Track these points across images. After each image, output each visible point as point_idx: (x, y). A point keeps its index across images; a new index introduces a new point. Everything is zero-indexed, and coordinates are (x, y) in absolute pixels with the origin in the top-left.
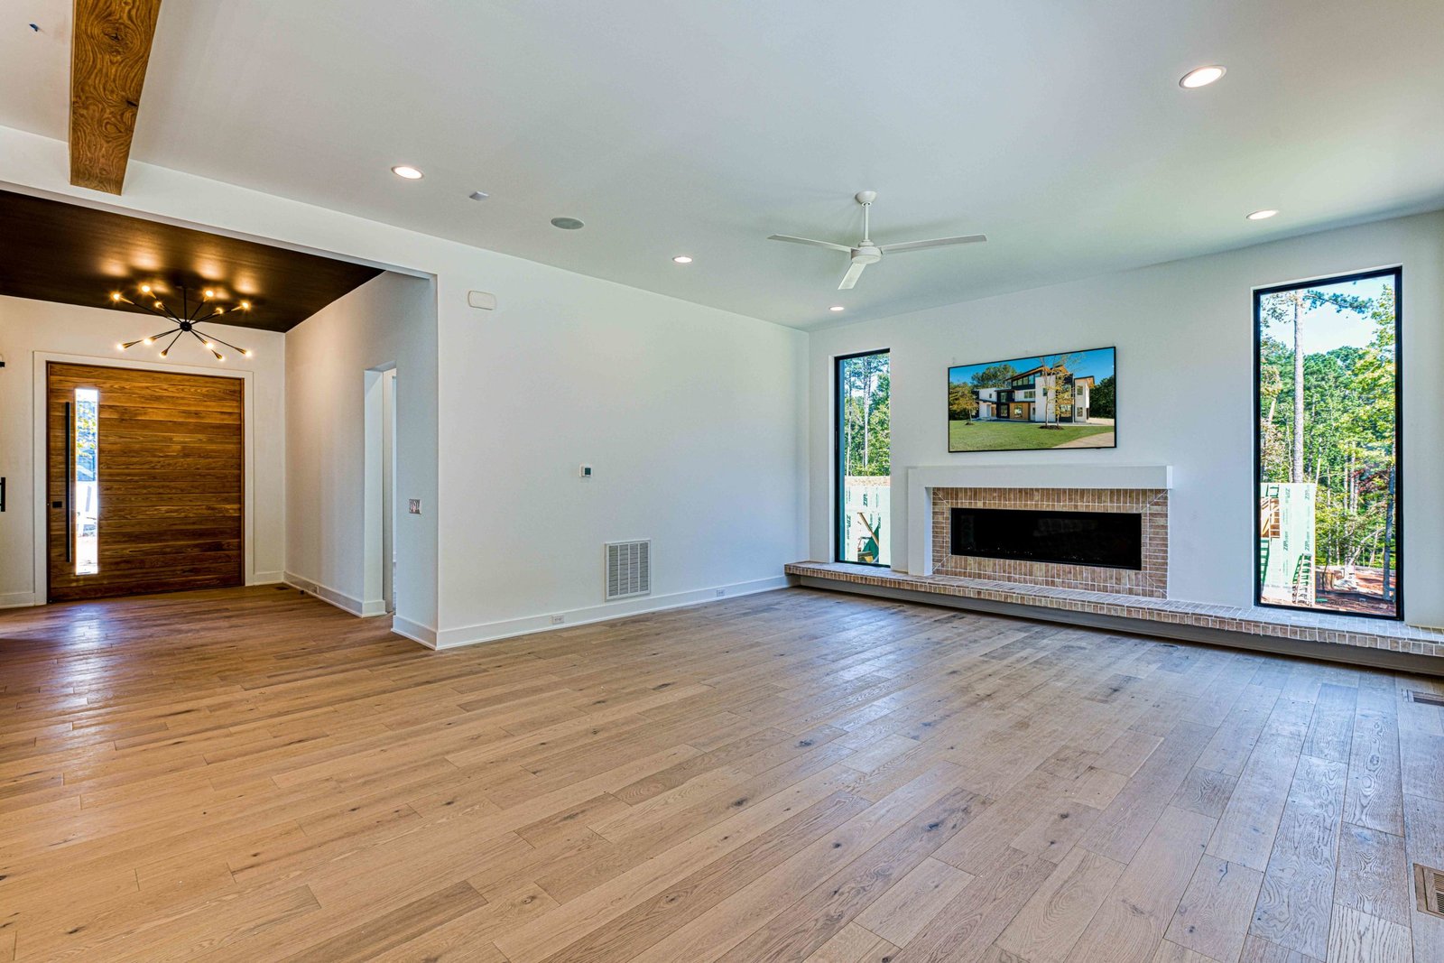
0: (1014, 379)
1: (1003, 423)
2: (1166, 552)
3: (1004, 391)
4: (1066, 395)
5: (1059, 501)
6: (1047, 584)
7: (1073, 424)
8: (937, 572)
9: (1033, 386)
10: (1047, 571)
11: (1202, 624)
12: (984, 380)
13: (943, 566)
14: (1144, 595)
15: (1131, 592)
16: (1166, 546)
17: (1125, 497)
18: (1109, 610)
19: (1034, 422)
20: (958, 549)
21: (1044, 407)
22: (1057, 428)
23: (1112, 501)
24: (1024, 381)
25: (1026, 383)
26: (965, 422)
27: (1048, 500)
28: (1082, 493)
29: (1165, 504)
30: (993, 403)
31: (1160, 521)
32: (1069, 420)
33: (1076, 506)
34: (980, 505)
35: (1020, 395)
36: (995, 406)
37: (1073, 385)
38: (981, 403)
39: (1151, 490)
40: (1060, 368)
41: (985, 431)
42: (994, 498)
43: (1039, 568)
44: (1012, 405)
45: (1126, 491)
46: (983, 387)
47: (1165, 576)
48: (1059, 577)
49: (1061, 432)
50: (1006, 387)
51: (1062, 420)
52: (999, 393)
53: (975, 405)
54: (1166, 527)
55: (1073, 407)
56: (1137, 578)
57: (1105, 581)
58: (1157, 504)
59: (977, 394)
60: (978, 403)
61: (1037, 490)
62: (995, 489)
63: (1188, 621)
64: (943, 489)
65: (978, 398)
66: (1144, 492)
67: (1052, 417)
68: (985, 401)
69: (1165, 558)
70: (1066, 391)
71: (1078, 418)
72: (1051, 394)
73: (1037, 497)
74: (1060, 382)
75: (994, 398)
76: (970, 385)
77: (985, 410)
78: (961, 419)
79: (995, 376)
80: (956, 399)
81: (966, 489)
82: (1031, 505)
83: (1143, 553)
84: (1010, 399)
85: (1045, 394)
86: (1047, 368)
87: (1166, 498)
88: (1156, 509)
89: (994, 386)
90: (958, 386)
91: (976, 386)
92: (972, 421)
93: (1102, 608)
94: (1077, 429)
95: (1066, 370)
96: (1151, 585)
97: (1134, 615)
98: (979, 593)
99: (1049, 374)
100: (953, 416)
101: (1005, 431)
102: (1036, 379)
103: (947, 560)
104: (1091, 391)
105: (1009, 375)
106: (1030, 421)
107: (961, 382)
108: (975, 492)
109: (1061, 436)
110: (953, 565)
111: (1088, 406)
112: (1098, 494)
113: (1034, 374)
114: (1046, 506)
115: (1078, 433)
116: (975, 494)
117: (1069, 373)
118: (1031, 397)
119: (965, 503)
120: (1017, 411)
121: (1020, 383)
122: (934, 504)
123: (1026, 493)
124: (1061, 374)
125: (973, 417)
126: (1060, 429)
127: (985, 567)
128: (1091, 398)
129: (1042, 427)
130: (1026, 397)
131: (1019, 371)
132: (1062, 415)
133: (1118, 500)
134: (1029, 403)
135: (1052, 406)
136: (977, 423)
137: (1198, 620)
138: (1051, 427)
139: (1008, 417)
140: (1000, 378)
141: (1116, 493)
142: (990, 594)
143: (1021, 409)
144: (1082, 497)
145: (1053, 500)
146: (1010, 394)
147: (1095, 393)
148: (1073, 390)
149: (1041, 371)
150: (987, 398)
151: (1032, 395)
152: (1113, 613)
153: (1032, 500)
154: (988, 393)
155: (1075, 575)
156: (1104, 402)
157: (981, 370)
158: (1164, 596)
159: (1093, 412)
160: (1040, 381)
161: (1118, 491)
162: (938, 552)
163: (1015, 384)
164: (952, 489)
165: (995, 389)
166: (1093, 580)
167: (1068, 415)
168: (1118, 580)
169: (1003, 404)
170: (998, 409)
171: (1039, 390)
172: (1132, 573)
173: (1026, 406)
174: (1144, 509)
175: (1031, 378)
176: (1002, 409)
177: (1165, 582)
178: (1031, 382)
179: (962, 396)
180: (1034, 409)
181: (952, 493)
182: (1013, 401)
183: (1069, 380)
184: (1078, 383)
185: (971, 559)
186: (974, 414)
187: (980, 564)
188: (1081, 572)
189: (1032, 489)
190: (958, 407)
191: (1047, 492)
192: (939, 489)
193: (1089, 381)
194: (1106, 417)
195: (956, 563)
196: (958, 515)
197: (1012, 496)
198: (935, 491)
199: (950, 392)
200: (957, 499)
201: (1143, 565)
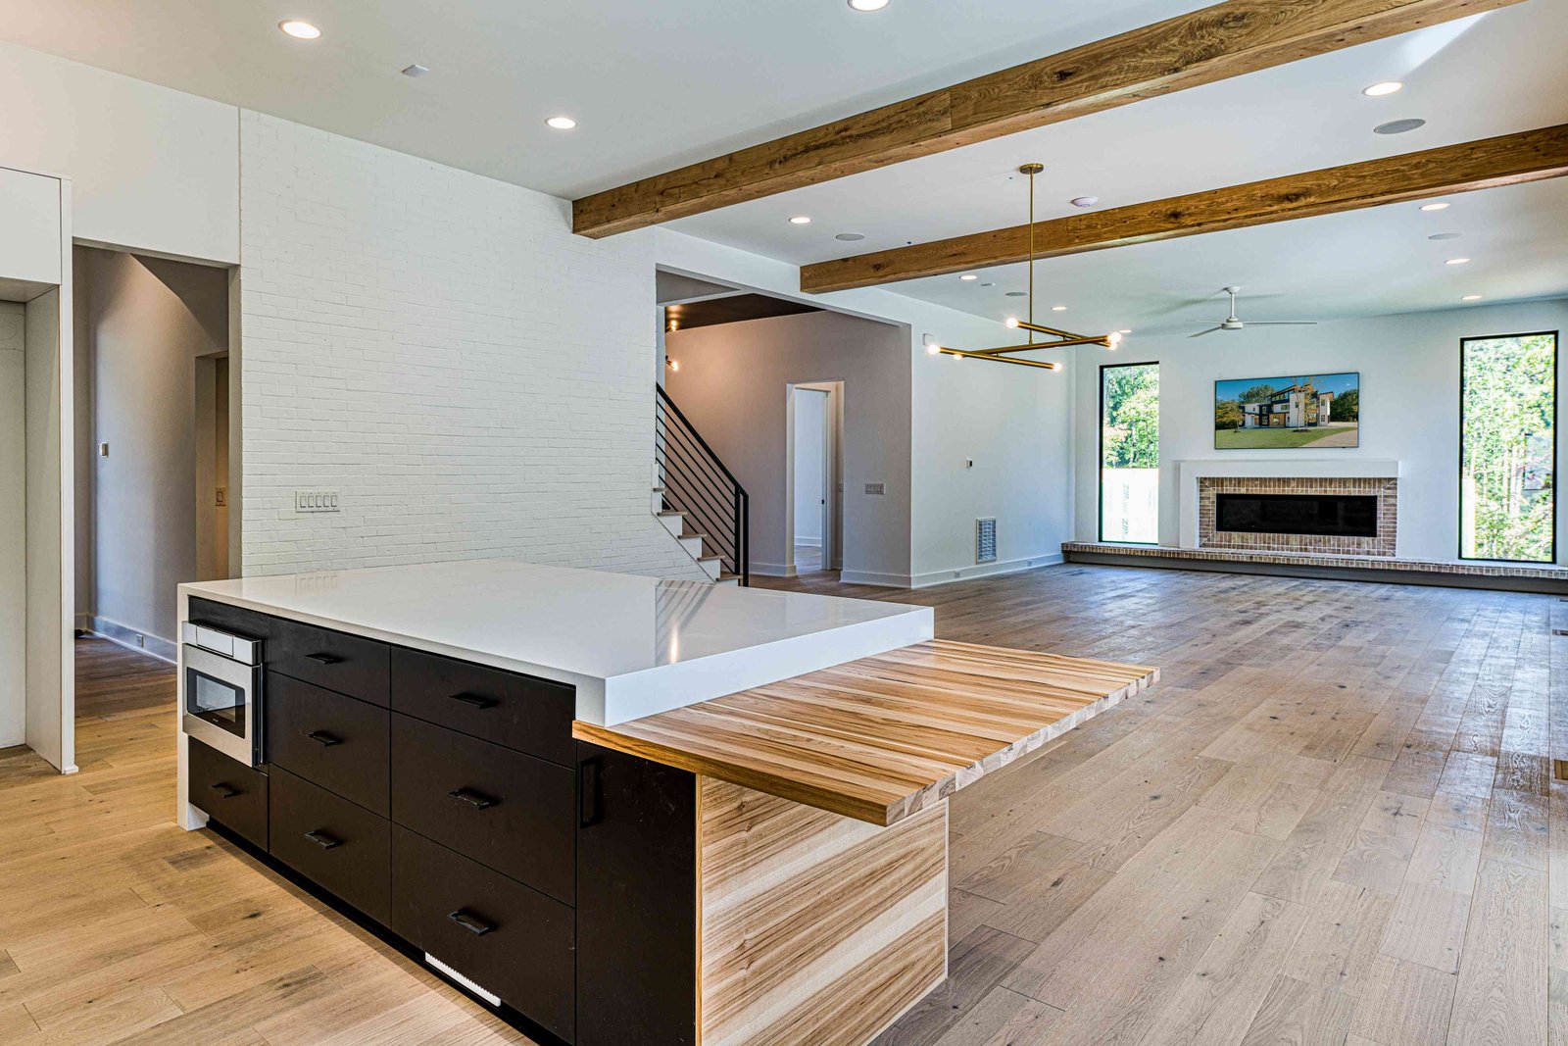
0: (1273, 396)
1: (1264, 430)
2: (1395, 523)
3: (1264, 405)
4: (1313, 407)
5: (1311, 487)
6: (1301, 550)
7: (1318, 428)
8: (1204, 544)
9: (1288, 401)
10: (1301, 541)
12: (1249, 397)
13: (1209, 540)
14: (1379, 554)
15: (1368, 553)
16: (1396, 518)
17: (1364, 484)
18: (1358, 564)
19: (1289, 427)
20: (1222, 526)
21: (1296, 416)
22: (1306, 431)
23: (1354, 487)
25: (1282, 398)
26: (1233, 430)
27: (1302, 486)
28: (1329, 480)
29: (1396, 488)
30: (1256, 414)
31: (1392, 501)
32: (1315, 424)
33: (1326, 491)
34: (1243, 491)
35: (1277, 408)
36: (1258, 417)
37: (1318, 399)
39: (1385, 479)
40: (1308, 387)
41: (1250, 435)
42: (1256, 486)
43: (1294, 538)
44: (1271, 416)
45: (1365, 479)
46: (1248, 403)
47: (1395, 540)
48: (1311, 544)
49: (1309, 434)
50: (1266, 402)
51: (1310, 425)
52: (1261, 407)
53: (1242, 417)
54: (1395, 505)
55: (1318, 415)
56: (1373, 543)
57: (1348, 546)
58: (1389, 488)
59: (1243, 408)
60: (1244, 415)
61: (1293, 479)
62: (1256, 479)
63: (1417, 569)
64: (1209, 478)
65: (1244, 411)
66: (1380, 480)
67: (1302, 423)
68: (1250, 414)
69: (1395, 528)
70: (1312, 404)
71: (1321, 423)
72: (1302, 406)
73: (1293, 484)
74: (1308, 397)
75: (1257, 411)
76: (1237, 401)
77: (1249, 420)
78: (1230, 428)
79: (1258, 394)
80: (1226, 413)
81: (1230, 479)
82: (1288, 491)
83: (1378, 525)
84: (1270, 411)
85: (1297, 406)
86: (1298, 387)
87: (1396, 484)
88: (1389, 492)
89: (1257, 401)
90: (1226, 403)
91: (1243, 403)
92: (1239, 429)
93: (1352, 563)
94: (1321, 431)
95: (1313, 388)
96: (1384, 547)
97: (1376, 567)
98: (1251, 557)
99: (1300, 392)
100: (1219, 426)
101: (1264, 434)
102: (1291, 395)
103: (1213, 536)
104: (1331, 403)
105: (1269, 393)
106: (1285, 427)
107: (1230, 400)
108: (1239, 481)
109: (1309, 437)
110: (1219, 539)
111: (1328, 414)
112: (1344, 481)
113: (1289, 391)
114: (1300, 491)
115: (1322, 434)
116: (1239, 483)
117: (1315, 390)
118: (1286, 409)
119: (1229, 490)
120: (1275, 420)
121: (1278, 398)
122: (1201, 491)
123: (1284, 482)
124: (1309, 391)
125: (1240, 426)
126: (1305, 434)
127: (1247, 539)
128: (1331, 408)
129: (1295, 431)
130: (1282, 409)
131: (1277, 390)
132: (1310, 422)
133: (1360, 487)
134: (1285, 413)
135: (1302, 415)
136: (1244, 431)
137: (1424, 567)
138: (1302, 431)
139: (1268, 425)
140: (1262, 395)
141: (1357, 481)
142: (1261, 558)
143: (1279, 419)
144: (1330, 484)
145: (1307, 487)
146: (1270, 408)
147: (1335, 404)
148: (1318, 403)
149: (1294, 389)
150: (1252, 411)
151: (1287, 407)
152: (1361, 566)
153: (1288, 486)
154: (1252, 407)
155: (1324, 543)
156: (1345, 409)
157: (1246, 390)
158: (1394, 555)
159: (1333, 418)
160: (1293, 397)
161: (1360, 479)
162: (1204, 529)
163: (1273, 399)
164: (1218, 478)
165: (1258, 404)
166: (1339, 546)
167: (1314, 421)
168: (1359, 545)
169: (1265, 415)
170: (1260, 419)
171: (1292, 404)
172: (1369, 539)
173: (1282, 415)
174: (1380, 492)
175: (1286, 394)
176: (1264, 418)
177: (1394, 545)
178: (1286, 398)
179: (1230, 410)
180: (1289, 418)
181: (1219, 481)
182: (1272, 412)
183: (1315, 395)
184: (1322, 397)
185: (1235, 534)
186: (1240, 423)
187: (1243, 538)
188: (1329, 540)
189: (1289, 479)
190: (1225, 419)
191: (1301, 481)
192: (1205, 479)
193: (1330, 395)
194: (1348, 421)
195: (1221, 537)
196: (1222, 499)
197: (1272, 484)
198: (1202, 481)
199: (1217, 408)
200: (1222, 486)
201: (1378, 533)
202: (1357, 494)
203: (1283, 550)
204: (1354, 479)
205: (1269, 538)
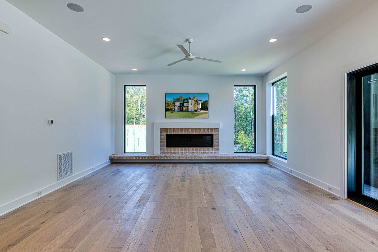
0: (184, 100)
1: (181, 112)
2: (218, 143)
3: (181, 103)
4: (196, 105)
5: (195, 131)
6: (192, 153)
7: (197, 112)
8: (161, 153)
9: (189, 102)
10: (192, 150)
11: (230, 158)
12: (176, 100)
13: (164, 151)
14: (214, 153)
15: (211, 153)
16: (218, 141)
17: (210, 130)
19: (189, 112)
20: (168, 146)
21: (191, 108)
22: (194, 113)
23: (207, 131)
24: (186, 101)
25: (187, 101)
26: (171, 112)
27: (193, 131)
28: (201, 129)
29: (218, 131)
30: (179, 106)
31: (217, 135)
32: (196, 111)
33: (199, 133)
34: (175, 133)
35: (185, 105)
36: (179, 107)
37: (198, 102)
38: (176, 106)
39: (216, 128)
40: (195, 98)
41: (177, 114)
42: (179, 131)
44: (184, 107)
45: (210, 129)
46: (176, 102)
47: (218, 148)
48: (195, 151)
49: (195, 114)
50: (182, 102)
51: (195, 111)
52: (180, 104)
53: (174, 107)
54: (218, 137)
55: (197, 108)
56: (213, 149)
57: (206, 151)
58: (217, 132)
59: (174, 104)
60: (175, 107)
61: (190, 129)
62: (179, 128)
63: (228, 158)
64: (164, 129)
65: (175, 105)
66: (214, 129)
67: (193, 110)
68: (177, 106)
69: (218, 144)
70: (196, 104)
71: (199, 111)
72: (193, 104)
73: (190, 130)
74: (195, 101)
75: (179, 105)
76: (172, 101)
77: (177, 109)
78: (170, 111)
79: (179, 99)
80: (169, 105)
81: (170, 129)
82: (188, 133)
83: (214, 143)
84: (183, 105)
85: (191, 104)
86: (192, 98)
87: (219, 130)
88: (217, 133)
89: (179, 102)
90: (169, 102)
91: (174, 102)
92: (173, 111)
94: (198, 113)
95: (196, 99)
96: (216, 151)
97: (217, 158)
98: (179, 157)
99: (192, 99)
100: (167, 110)
101: (182, 114)
102: (189, 100)
103: (165, 149)
104: (201, 104)
105: (183, 99)
106: (188, 111)
107: (170, 101)
108: (173, 129)
109: (195, 115)
110: (167, 150)
111: (201, 108)
112: (204, 129)
113: (189, 99)
114: (192, 133)
115: (199, 114)
116: (173, 130)
117: (197, 99)
118: (188, 105)
119: (170, 133)
120: (185, 109)
121: (185, 101)
122: (161, 133)
123: (187, 129)
124: (195, 99)
125: (173, 110)
126: (194, 114)
127: (176, 150)
128: (201, 105)
129: (191, 113)
130: (187, 105)
131: (185, 98)
132: (195, 110)
133: (209, 131)
134: (188, 106)
135: (193, 107)
136: (174, 112)
137: (229, 157)
138: (193, 113)
139: (183, 110)
140: (181, 100)
141: (208, 129)
142: (182, 157)
143: (186, 108)
144: (201, 130)
145: (194, 131)
146: (183, 104)
147: (202, 104)
148: (198, 104)
149: (190, 98)
150: (177, 105)
151: (188, 104)
153: (189, 131)
154: (177, 104)
155: (199, 150)
156: (205, 106)
157: (175, 98)
158: (218, 153)
159: (202, 109)
160: (190, 101)
161: (209, 128)
162: (162, 147)
163: (184, 101)
164: (166, 128)
165: (179, 103)
166: (203, 151)
167: (197, 110)
168: (209, 150)
169: (182, 107)
171: (190, 103)
172: (211, 148)
173: (187, 107)
174: (214, 133)
175: (188, 100)
177: (218, 150)
178: (188, 101)
179: (170, 104)
180: (189, 108)
181: (167, 130)
182: (184, 106)
183: (197, 101)
184: (199, 102)
185: (172, 148)
186: (174, 110)
189: (189, 128)
190: (168, 108)
191: (192, 129)
192: (162, 129)
193: (201, 101)
194: (206, 110)
195: (168, 150)
196: (168, 136)
197: (183, 130)
198: (161, 129)
199: (166, 103)
200: (168, 131)
201: (214, 146)
202: (208, 134)
203: (187, 153)
204: (207, 129)
205: (183, 149)
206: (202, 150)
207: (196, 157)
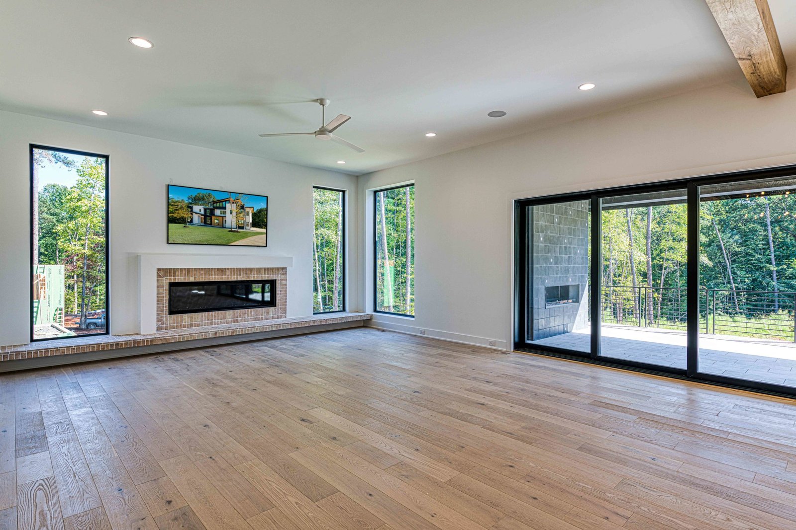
0: (214, 202)
1: (207, 228)
2: (286, 296)
3: (208, 209)
4: (242, 215)
5: (240, 275)
6: (234, 322)
7: (244, 230)
8: (158, 329)
9: (225, 208)
10: (234, 315)
11: (316, 324)
12: (197, 200)
13: (163, 324)
14: (278, 318)
15: (273, 318)
16: (286, 293)
17: (270, 271)
19: (226, 228)
20: (174, 310)
21: (231, 220)
22: (237, 232)
23: (265, 274)
24: (220, 204)
25: (221, 206)
26: (183, 225)
27: (234, 275)
28: (251, 270)
29: (286, 274)
30: (202, 215)
31: (284, 282)
32: (242, 228)
33: (249, 277)
34: (190, 279)
35: (218, 212)
36: (203, 217)
37: (245, 210)
38: (194, 214)
39: (281, 268)
40: (239, 201)
41: (197, 232)
42: (201, 274)
43: (229, 313)
44: (213, 218)
45: (271, 268)
46: (196, 205)
47: (286, 308)
48: (240, 316)
49: (239, 234)
50: (209, 206)
51: (240, 228)
52: (205, 209)
53: (190, 215)
54: (286, 285)
55: (244, 222)
56: (275, 311)
57: (262, 315)
58: (283, 274)
59: (191, 208)
60: (192, 214)
61: (228, 269)
62: (202, 269)
64: (165, 269)
65: (192, 211)
66: (278, 269)
67: (234, 226)
68: (196, 213)
69: (286, 299)
70: (241, 213)
71: (247, 227)
72: (234, 213)
73: (228, 273)
74: (239, 208)
75: (203, 212)
76: (186, 202)
77: (196, 219)
78: (180, 223)
79: (203, 199)
80: (177, 210)
83: (278, 298)
84: (212, 214)
85: (231, 213)
86: (232, 199)
87: (286, 272)
88: (283, 277)
89: (202, 205)
90: (178, 201)
91: (191, 203)
92: (188, 225)
95: (242, 202)
96: (281, 313)
99: (233, 203)
100: (171, 220)
101: (208, 233)
102: (227, 204)
103: (167, 319)
104: (252, 214)
105: (212, 200)
106: (223, 227)
107: (180, 199)
108: (188, 271)
109: (239, 236)
110: (172, 321)
111: (251, 222)
113: (225, 201)
114: (233, 278)
115: (246, 235)
117: (243, 204)
118: (224, 214)
119: (180, 279)
120: (216, 221)
121: (218, 205)
122: (158, 280)
123: (222, 271)
124: (239, 204)
125: (188, 222)
126: (236, 234)
127: (195, 319)
128: (252, 218)
129: (230, 231)
130: (221, 214)
131: (217, 198)
132: (240, 225)
133: (268, 273)
134: (223, 217)
135: (234, 220)
136: (191, 227)
137: (314, 323)
138: (234, 231)
139: (211, 224)
140: (206, 200)
143: (218, 220)
145: (237, 275)
146: (212, 211)
147: (254, 215)
148: (245, 213)
149: (229, 200)
150: (198, 212)
151: (224, 213)
153: (225, 275)
154: (198, 208)
155: (248, 314)
156: (260, 220)
157: (194, 194)
158: (286, 317)
159: (254, 224)
160: (228, 206)
161: (268, 268)
162: (159, 314)
163: (215, 205)
164: (170, 269)
165: (203, 207)
166: (257, 316)
167: (242, 225)
168: (268, 313)
169: (209, 216)
170: (205, 219)
171: (228, 211)
172: (273, 308)
173: (221, 218)
174: (278, 277)
175: (224, 203)
176: (208, 219)
178: (224, 206)
179: (181, 208)
180: (225, 221)
181: (172, 272)
182: (214, 215)
183: (243, 207)
184: (247, 210)
185: (186, 316)
186: (189, 220)
187: (192, 318)
188: (251, 312)
189: (225, 268)
190: (175, 215)
191: (234, 270)
192: (161, 269)
193: (252, 209)
194: (262, 228)
195: (174, 320)
196: (173, 287)
197: (213, 273)
199: (168, 204)
200: (174, 276)
201: (277, 304)
202: (266, 279)
203: (221, 323)
204: (265, 269)
205: (212, 315)
206: (254, 315)
207: (252, 330)
